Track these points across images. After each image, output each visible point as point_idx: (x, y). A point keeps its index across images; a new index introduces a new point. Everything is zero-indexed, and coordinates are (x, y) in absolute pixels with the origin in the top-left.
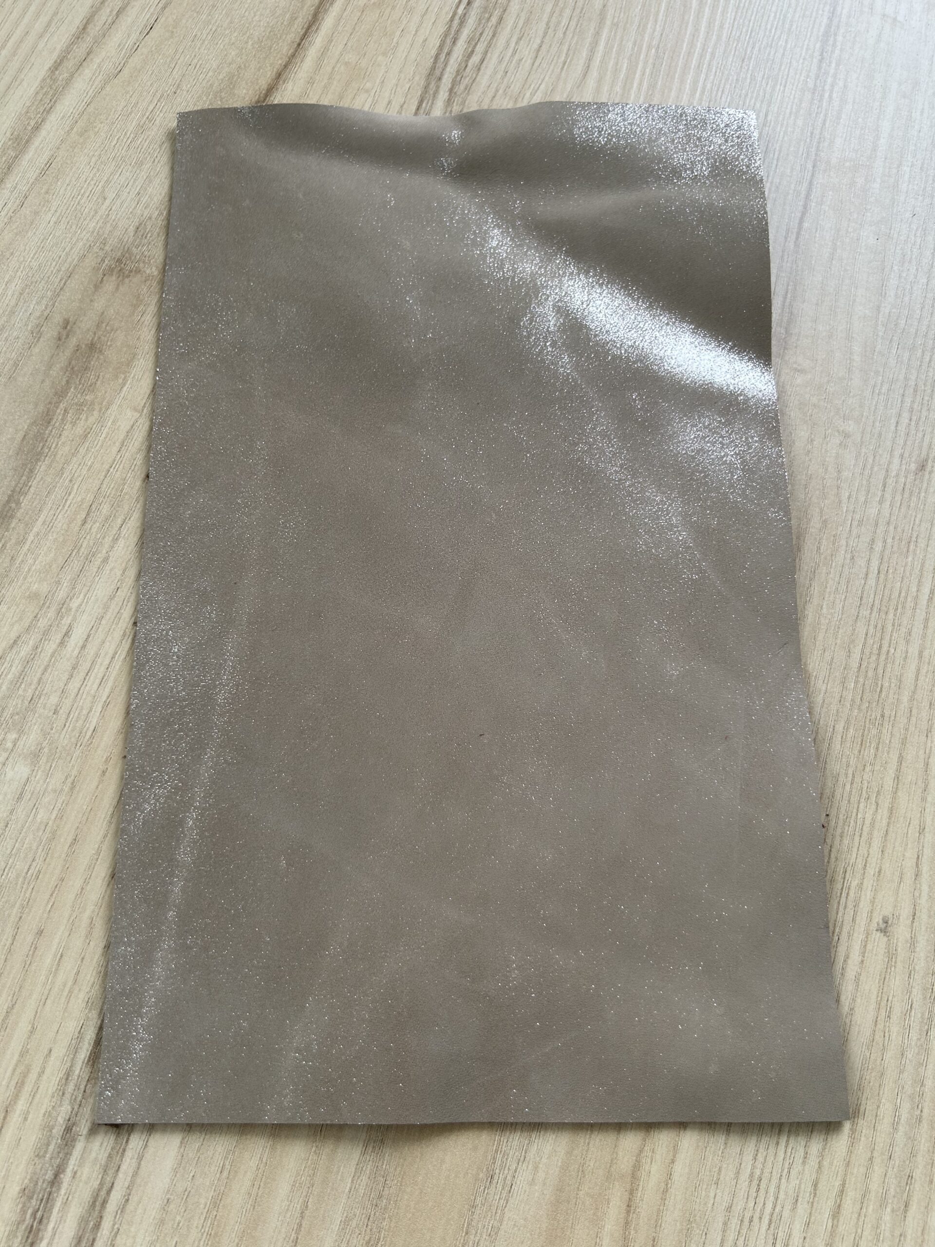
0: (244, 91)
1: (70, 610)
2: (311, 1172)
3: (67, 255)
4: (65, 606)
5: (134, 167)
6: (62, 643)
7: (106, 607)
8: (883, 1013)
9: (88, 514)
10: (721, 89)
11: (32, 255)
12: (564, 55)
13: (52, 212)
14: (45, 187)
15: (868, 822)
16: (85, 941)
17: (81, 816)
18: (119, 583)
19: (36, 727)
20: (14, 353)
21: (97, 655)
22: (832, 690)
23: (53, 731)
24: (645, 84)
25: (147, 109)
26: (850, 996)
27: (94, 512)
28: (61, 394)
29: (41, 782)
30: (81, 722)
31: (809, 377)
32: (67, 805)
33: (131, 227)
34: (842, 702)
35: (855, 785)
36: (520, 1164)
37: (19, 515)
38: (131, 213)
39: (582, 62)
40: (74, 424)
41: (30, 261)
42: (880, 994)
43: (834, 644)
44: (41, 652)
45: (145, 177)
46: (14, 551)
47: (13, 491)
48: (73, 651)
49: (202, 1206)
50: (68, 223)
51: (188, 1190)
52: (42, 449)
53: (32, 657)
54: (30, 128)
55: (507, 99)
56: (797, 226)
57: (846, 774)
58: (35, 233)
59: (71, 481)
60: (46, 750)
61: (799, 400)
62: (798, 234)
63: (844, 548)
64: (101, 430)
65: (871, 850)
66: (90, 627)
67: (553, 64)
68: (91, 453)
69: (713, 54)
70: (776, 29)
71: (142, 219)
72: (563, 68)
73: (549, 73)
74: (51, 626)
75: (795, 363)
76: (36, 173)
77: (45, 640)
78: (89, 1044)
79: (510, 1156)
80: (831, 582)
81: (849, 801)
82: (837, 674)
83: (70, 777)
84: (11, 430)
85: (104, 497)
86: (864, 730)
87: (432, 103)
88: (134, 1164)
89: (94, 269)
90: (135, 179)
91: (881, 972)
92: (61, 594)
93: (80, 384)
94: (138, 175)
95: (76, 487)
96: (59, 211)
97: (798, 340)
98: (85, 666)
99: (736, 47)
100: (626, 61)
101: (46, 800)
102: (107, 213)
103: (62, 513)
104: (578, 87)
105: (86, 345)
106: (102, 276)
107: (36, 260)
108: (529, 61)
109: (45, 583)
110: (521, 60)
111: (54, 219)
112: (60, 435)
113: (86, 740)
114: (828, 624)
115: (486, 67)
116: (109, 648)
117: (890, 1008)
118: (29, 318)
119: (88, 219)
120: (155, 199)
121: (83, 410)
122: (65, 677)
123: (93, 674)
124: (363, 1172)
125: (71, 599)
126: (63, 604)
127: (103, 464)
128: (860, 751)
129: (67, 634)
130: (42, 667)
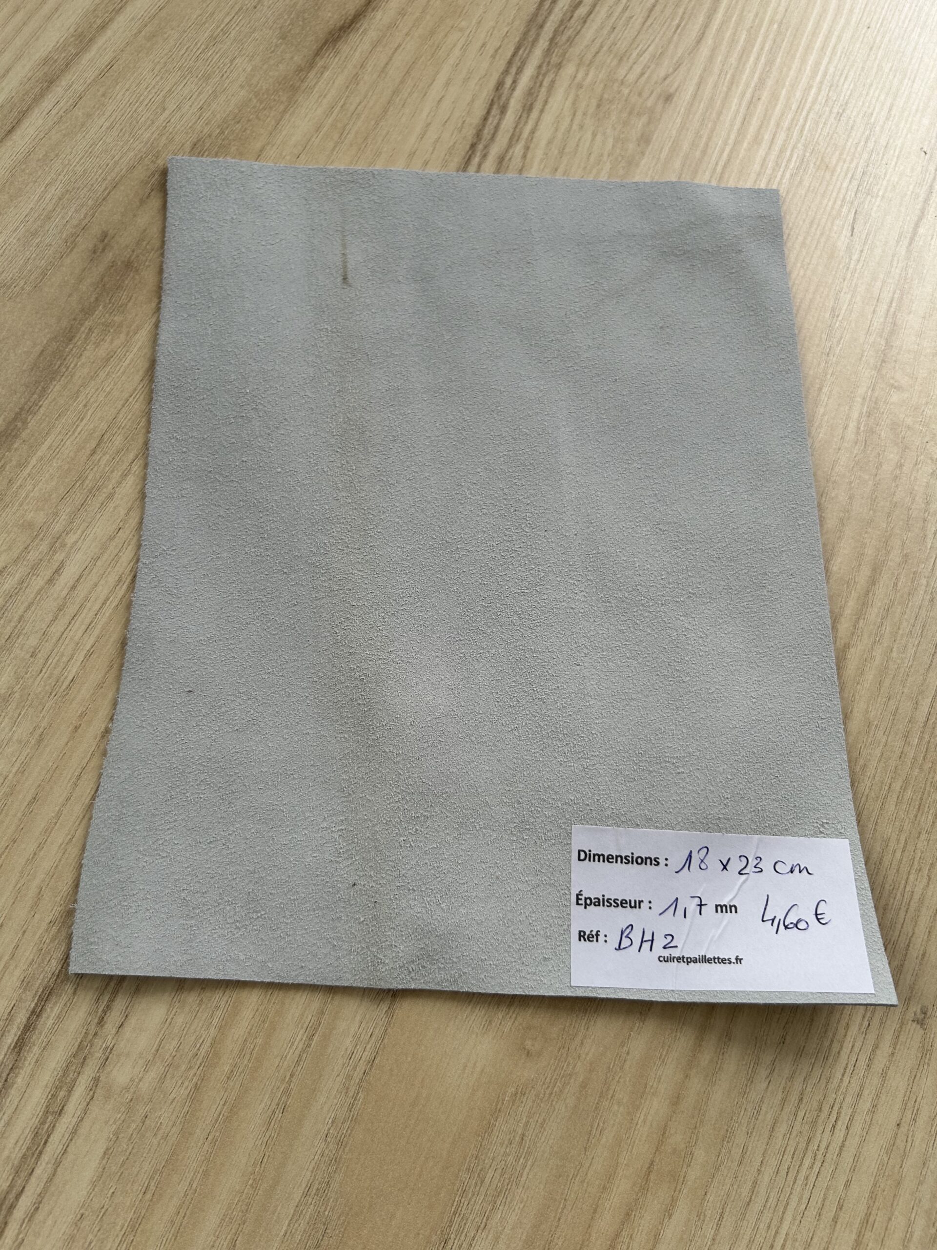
0: (329, 14)
1: (65, 545)
2: (244, 1207)
3: (116, 163)
4: (60, 540)
5: (200, 79)
6: (51, 581)
7: (104, 548)
8: (909, 1114)
9: (98, 445)
10: (844, 75)
11: (77, 160)
12: (678, 18)
13: (106, 116)
14: (102, 90)
15: (916, 897)
16: (29, 912)
17: (44, 772)
18: (121, 524)
19: (9, 668)
20: (43, 261)
21: (87, 599)
22: (893, 744)
23: (27, 676)
24: (763, 60)
25: (223, 20)
26: (874, 1091)
27: (106, 443)
28: (87, 311)
29: (7, 730)
30: (59, 669)
31: (906, 396)
32: (31, 758)
33: (188, 143)
34: (902, 758)
35: (906, 853)
36: (479, 1231)
37: (24, 435)
38: (191, 127)
39: (697, 27)
40: (97, 345)
41: (75, 166)
42: (908, 1093)
43: (900, 692)
44: (27, 587)
45: (210, 92)
46: (12, 474)
47: (22, 409)
48: (61, 591)
49: (118, 1228)
50: (122, 130)
51: (106, 1207)
52: (59, 367)
53: (16, 591)
54: (96, 26)
55: (612, 56)
56: (911, 230)
57: (898, 840)
58: (84, 137)
59: (85, 406)
60: (17, 695)
61: (891, 420)
62: (912, 240)
63: (923, 587)
64: (125, 355)
65: (917, 931)
66: (83, 568)
67: (665, 26)
68: (111, 379)
69: (839, 38)
70: (910, 20)
71: (201, 136)
72: (676, 31)
73: (659, 36)
74: (41, 560)
75: (893, 378)
76: (95, 74)
77: (33, 574)
78: (18, 1028)
79: (469, 1221)
80: (905, 624)
81: (898, 871)
82: (901, 726)
83: (39, 728)
84: (28, 343)
85: (119, 428)
86: (923, 793)
87: (530, 51)
88: (50, 1169)
89: (142, 181)
90: (200, 93)
91: (912, 1069)
92: (57, 527)
93: (110, 303)
94: (203, 88)
95: (89, 413)
96: (114, 117)
97: (898, 353)
98: (71, 609)
99: (864, 34)
100: (745, 33)
101: (9, 750)
102: (164, 124)
103: (71, 439)
104: (689, 54)
105: (123, 262)
106: (149, 191)
107: (81, 165)
108: (640, 20)
109: (42, 513)
110: (631, 18)
111: (107, 124)
112: (81, 355)
113: (62, 690)
114: (896, 670)
115: (593, 21)
116: (102, 591)
117: (918, 1110)
118: (65, 225)
119: (144, 128)
120: (218, 116)
121: (109, 332)
122: (51, 616)
123: (80, 619)
124: (302, 1216)
125: (67, 534)
126: (58, 539)
127: (122, 392)
128: (916, 816)
129: (57, 572)
130: (26, 604)
